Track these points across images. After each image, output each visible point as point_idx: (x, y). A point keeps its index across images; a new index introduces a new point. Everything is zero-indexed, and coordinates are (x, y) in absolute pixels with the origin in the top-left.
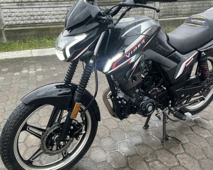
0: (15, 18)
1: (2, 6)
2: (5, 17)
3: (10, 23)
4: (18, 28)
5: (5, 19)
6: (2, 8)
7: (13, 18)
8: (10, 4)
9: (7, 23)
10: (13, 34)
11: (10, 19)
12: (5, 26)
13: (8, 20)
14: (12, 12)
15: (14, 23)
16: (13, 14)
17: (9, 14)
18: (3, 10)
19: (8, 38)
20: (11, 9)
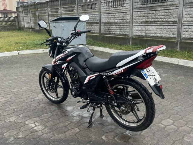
0: (191, 33)
1: (184, 24)
2: (184, 32)
3: (186, 36)
4: (189, 41)
5: (184, 33)
6: (184, 25)
7: (189, 33)
8: (189, 22)
9: (184, 36)
10: (185, 45)
11: (187, 33)
12: (182, 38)
13: (185, 34)
14: (189, 29)
15: (189, 37)
16: (190, 30)
17: (187, 30)
18: (184, 26)
19: (181, 48)
20: (189, 26)
